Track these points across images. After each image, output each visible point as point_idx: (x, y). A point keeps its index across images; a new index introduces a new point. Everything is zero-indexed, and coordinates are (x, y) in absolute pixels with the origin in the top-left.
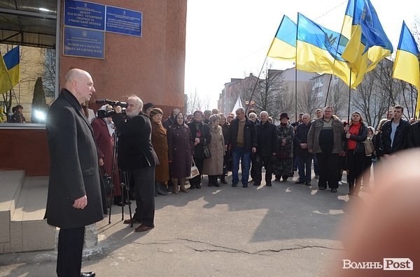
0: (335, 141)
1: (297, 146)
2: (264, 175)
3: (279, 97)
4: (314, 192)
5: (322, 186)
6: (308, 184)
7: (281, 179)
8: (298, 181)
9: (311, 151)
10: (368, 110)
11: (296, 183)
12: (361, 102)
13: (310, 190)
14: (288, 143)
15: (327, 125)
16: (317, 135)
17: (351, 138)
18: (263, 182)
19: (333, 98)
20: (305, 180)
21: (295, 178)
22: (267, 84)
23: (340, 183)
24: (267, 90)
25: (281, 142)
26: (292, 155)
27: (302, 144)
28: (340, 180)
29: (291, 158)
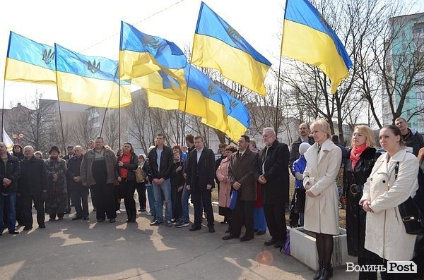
0: (108, 171)
1: (70, 179)
2: (35, 217)
3: (53, 128)
4: (92, 226)
5: (100, 218)
6: (86, 219)
7: (57, 218)
8: (75, 217)
9: (85, 184)
10: (143, 138)
11: (74, 219)
12: (136, 131)
13: (88, 225)
14: (60, 177)
15: (99, 156)
16: (90, 167)
17: (123, 167)
18: (35, 225)
19: (110, 128)
20: (82, 215)
21: (72, 215)
22: (38, 115)
23: (118, 212)
24: (38, 122)
25: (52, 177)
26: (66, 190)
27: (75, 178)
28: (118, 208)
29: (65, 193)
